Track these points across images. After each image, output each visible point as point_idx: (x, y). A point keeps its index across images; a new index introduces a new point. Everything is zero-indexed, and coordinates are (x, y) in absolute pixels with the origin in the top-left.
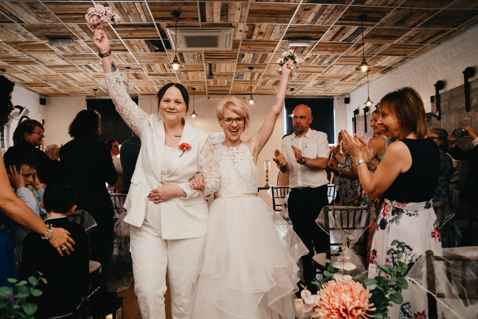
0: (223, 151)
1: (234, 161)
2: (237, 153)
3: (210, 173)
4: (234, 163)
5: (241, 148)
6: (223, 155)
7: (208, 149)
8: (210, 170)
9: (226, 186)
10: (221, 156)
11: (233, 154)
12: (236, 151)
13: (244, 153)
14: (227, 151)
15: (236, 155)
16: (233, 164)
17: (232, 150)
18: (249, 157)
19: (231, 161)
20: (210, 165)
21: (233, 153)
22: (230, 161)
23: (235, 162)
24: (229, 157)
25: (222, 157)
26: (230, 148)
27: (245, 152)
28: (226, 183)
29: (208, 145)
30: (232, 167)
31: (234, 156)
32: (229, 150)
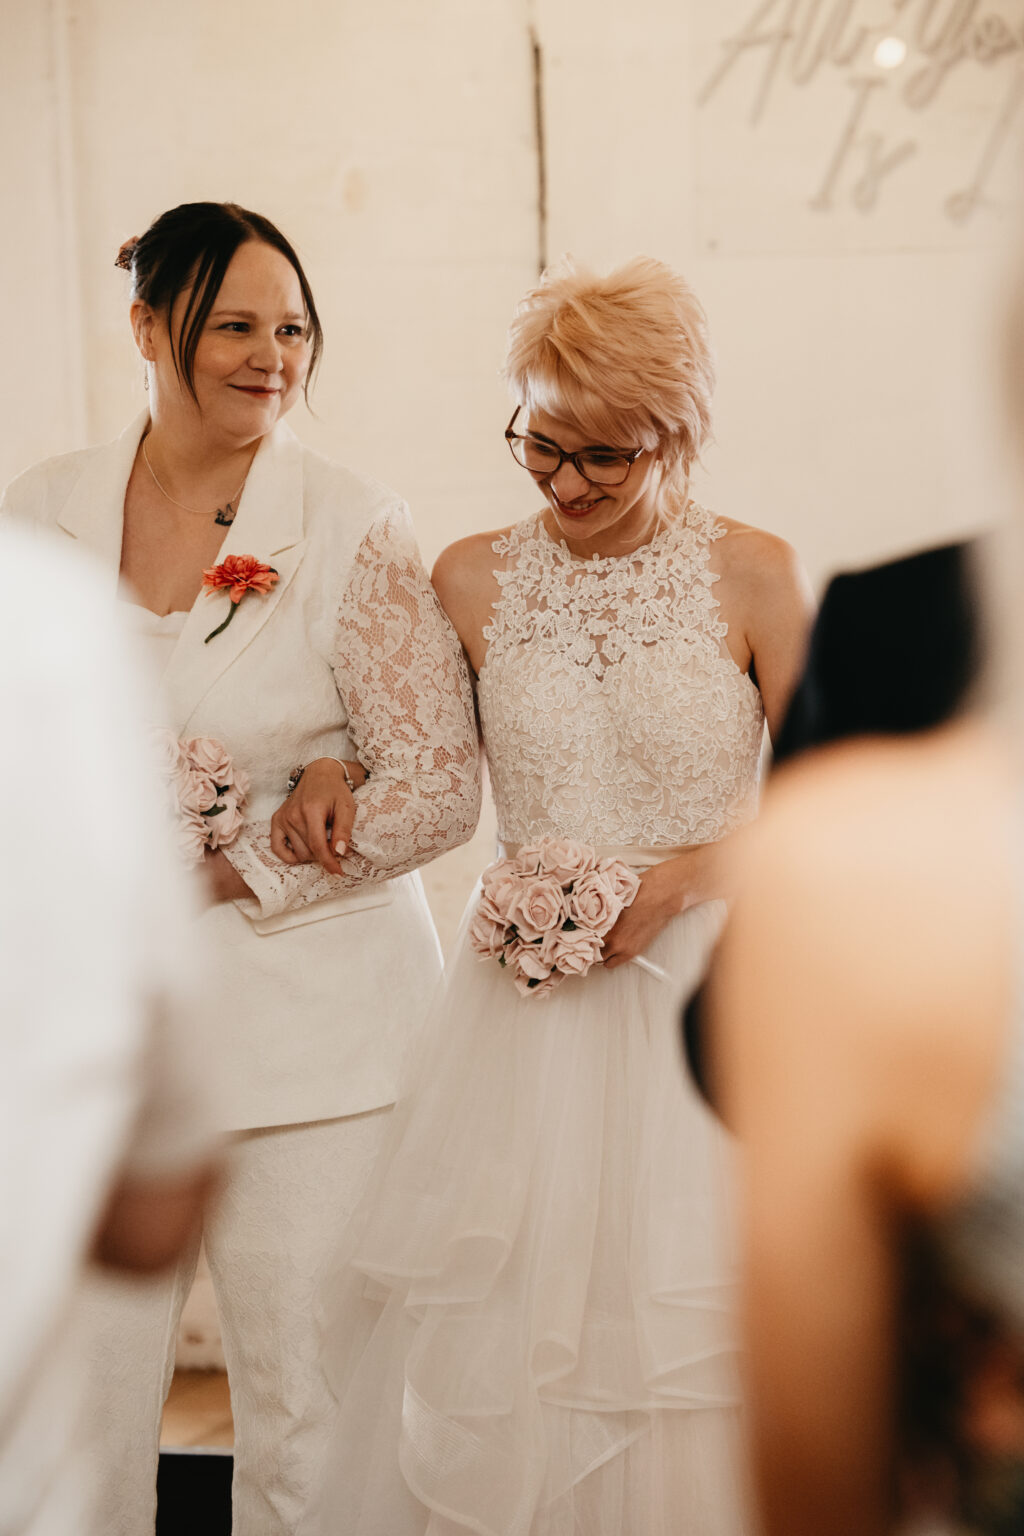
0: (547, 576)
1: (606, 648)
2: (632, 594)
3: (407, 728)
4: (605, 661)
5: (662, 561)
6: (544, 606)
7: (381, 594)
8: (400, 712)
9: (550, 802)
10: (535, 612)
11: (603, 602)
12: (626, 582)
13: (672, 593)
14: (570, 582)
15: (624, 610)
16: (596, 666)
17: (603, 575)
18: (699, 627)
19: (591, 647)
20: (398, 685)
21: (606, 595)
22: (583, 647)
23: (614, 657)
24: (578, 617)
25: (542, 618)
26: (590, 565)
27: (679, 590)
28: (550, 787)
29: (377, 569)
30: (592, 685)
31: (610, 614)
32: (584, 572)
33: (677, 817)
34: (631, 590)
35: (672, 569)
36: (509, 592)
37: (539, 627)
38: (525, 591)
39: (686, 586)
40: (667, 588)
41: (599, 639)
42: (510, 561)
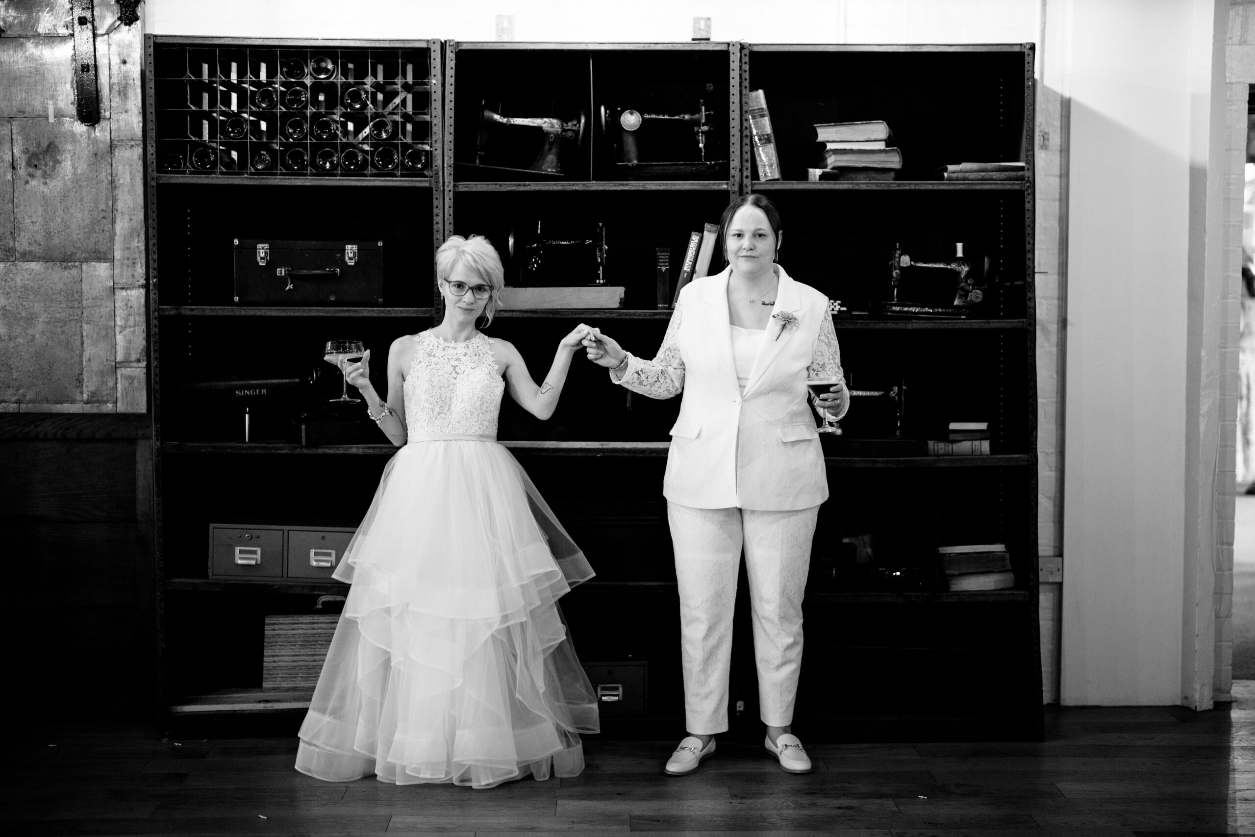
0: (436, 348)
1: (457, 369)
2: (466, 354)
4: (456, 373)
5: (475, 346)
6: (434, 356)
10: (431, 358)
11: (456, 356)
12: (464, 350)
13: (479, 355)
14: (444, 349)
15: (464, 358)
16: (454, 374)
17: (456, 348)
19: (451, 369)
21: (457, 354)
22: (449, 369)
23: (459, 371)
24: (447, 360)
25: (433, 360)
26: (451, 345)
27: (482, 355)
30: (452, 380)
32: (449, 347)
33: (481, 424)
34: (466, 353)
35: (479, 349)
36: (421, 352)
37: (433, 362)
38: (427, 352)
39: (484, 354)
40: (478, 354)
41: (455, 367)
42: (420, 343)
